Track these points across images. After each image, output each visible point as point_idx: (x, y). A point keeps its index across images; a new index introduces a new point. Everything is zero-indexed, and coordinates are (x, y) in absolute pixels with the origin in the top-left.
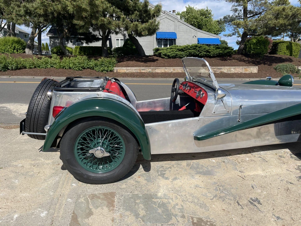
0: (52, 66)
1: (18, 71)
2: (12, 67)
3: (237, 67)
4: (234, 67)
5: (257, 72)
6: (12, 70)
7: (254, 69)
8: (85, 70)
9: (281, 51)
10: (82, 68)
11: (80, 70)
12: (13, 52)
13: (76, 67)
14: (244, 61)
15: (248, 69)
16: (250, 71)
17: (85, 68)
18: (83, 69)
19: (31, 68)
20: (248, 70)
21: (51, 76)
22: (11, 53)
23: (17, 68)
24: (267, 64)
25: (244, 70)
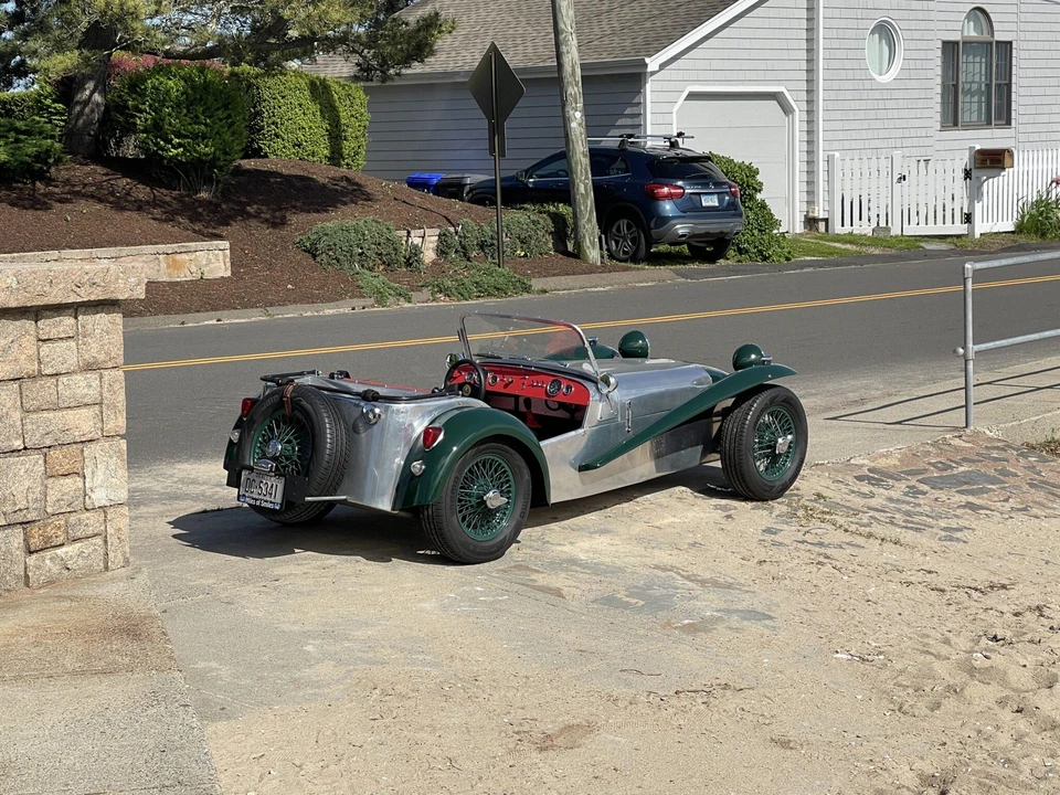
3: (127, 250)
4: (112, 251)
5: (229, 274)
7: (211, 259)
9: (277, 136)
14: (140, 207)
15: (185, 257)
16: (194, 269)
20: (184, 262)
24: (257, 216)
25: (163, 265)
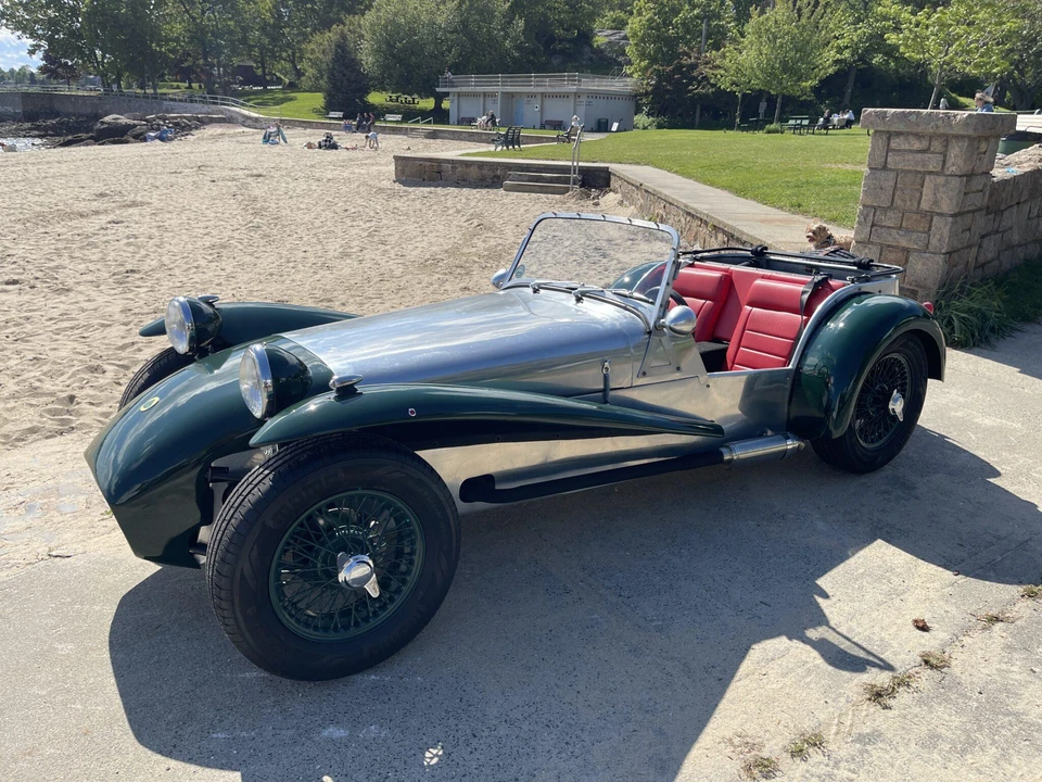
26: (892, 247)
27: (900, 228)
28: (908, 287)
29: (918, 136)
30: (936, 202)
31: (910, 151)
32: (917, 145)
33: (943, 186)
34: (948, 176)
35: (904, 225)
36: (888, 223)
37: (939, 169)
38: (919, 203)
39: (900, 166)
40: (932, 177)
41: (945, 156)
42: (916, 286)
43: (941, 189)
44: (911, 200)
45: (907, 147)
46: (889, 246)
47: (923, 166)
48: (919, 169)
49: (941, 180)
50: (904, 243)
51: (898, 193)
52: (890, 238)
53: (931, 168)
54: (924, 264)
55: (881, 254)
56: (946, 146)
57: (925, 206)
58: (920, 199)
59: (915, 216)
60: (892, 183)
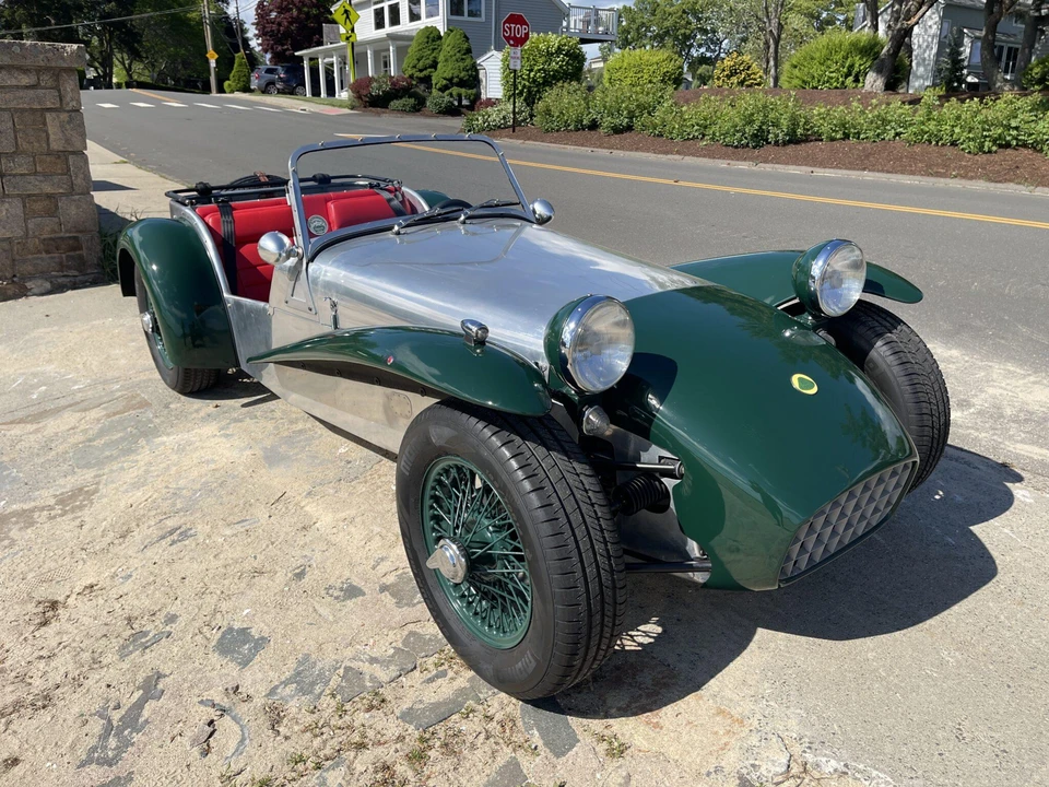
0: (898, 134)
1: (791, 148)
2: (777, 136)
6: (777, 143)
8: (1009, 151)
10: (994, 141)
11: (984, 152)
12: (843, 83)
13: (970, 139)
17: (1008, 145)
18: (1000, 146)
19: (833, 139)
21: (864, 169)
22: (836, 88)
23: (793, 140)
26: (34, 195)
27: (35, 173)
28: (67, 235)
29: (25, 70)
30: (68, 141)
31: (17, 87)
32: (25, 80)
33: (69, 123)
34: (68, 111)
35: (38, 169)
36: (19, 171)
37: (58, 105)
38: (48, 145)
39: (13, 105)
40: (54, 114)
41: (59, 91)
42: (77, 232)
43: (68, 127)
44: (38, 141)
45: (14, 82)
46: (29, 196)
47: (39, 103)
48: (36, 106)
49: (64, 116)
50: (48, 189)
51: (20, 135)
52: (30, 187)
53: (49, 105)
54: (78, 207)
55: (24, 206)
56: (57, 80)
57: (55, 146)
58: (48, 139)
59: (48, 159)
60: (10, 124)
